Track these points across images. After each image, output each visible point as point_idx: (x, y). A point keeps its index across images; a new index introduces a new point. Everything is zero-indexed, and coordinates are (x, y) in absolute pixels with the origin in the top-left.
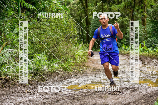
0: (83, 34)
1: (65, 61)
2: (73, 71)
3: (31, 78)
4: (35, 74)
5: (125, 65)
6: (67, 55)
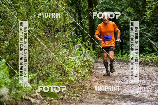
1: (45, 78)
6: (49, 65)
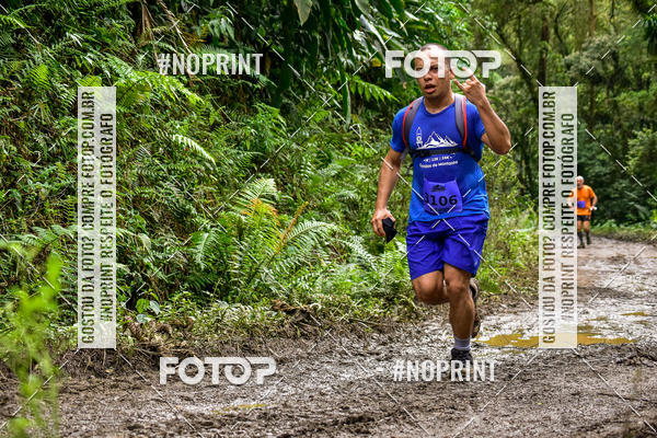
0: (530, 179)
2: (505, 291)
3: (378, 310)
4: (390, 301)
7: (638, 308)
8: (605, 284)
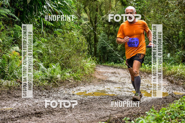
1: (76, 72)
2: (82, 80)
3: (46, 84)
4: (50, 81)
5: (125, 77)
7: (118, 86)
8: (110, 79)
